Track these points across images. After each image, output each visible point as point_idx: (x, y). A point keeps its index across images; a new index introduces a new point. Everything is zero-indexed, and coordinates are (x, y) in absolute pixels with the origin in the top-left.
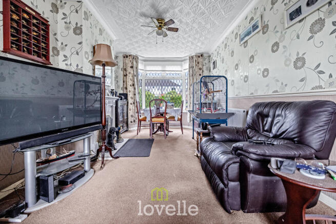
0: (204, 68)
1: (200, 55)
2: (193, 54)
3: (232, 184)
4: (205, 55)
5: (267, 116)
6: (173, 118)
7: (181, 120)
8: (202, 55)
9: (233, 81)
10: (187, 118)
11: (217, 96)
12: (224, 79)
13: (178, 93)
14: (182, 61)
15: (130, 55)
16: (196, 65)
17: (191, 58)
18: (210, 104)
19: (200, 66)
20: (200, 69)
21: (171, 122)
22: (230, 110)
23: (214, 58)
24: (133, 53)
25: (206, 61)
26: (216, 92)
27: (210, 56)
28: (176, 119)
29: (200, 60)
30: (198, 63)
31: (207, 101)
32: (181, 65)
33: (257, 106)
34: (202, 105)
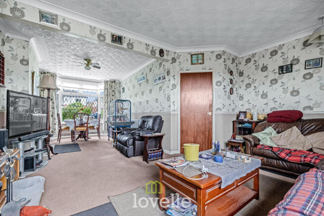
0: (116, 91)
1: (113, 81)
2: (108, 80)
3: (130, 147)
4: (116, 81)
5: (146, 122)
6: (93, 127)
7: (98, 129)
8: (114, 81)
9: (134, 103)
10: (103, 128)
11: (125, 111)
12: (129, 102)
13: (85, 105)
14: (98, 82)
15: (48, 73)
16: (110, 88)
17: (106, 82)
18: (121, 117)
19: (113, 89)
20: (113, 91)
21: (90, 131)
22: (133, 120)
23: (123, 86)
24: (52, 71)
25: (118, 86)
26: (125, 109)
27: (120, 83)
28: (95, 128)
29: (113, 84)
30: (112, 87)
31: (119, 115)
32: (97, 86)
33: (143, 117)
34: (115, 117)
